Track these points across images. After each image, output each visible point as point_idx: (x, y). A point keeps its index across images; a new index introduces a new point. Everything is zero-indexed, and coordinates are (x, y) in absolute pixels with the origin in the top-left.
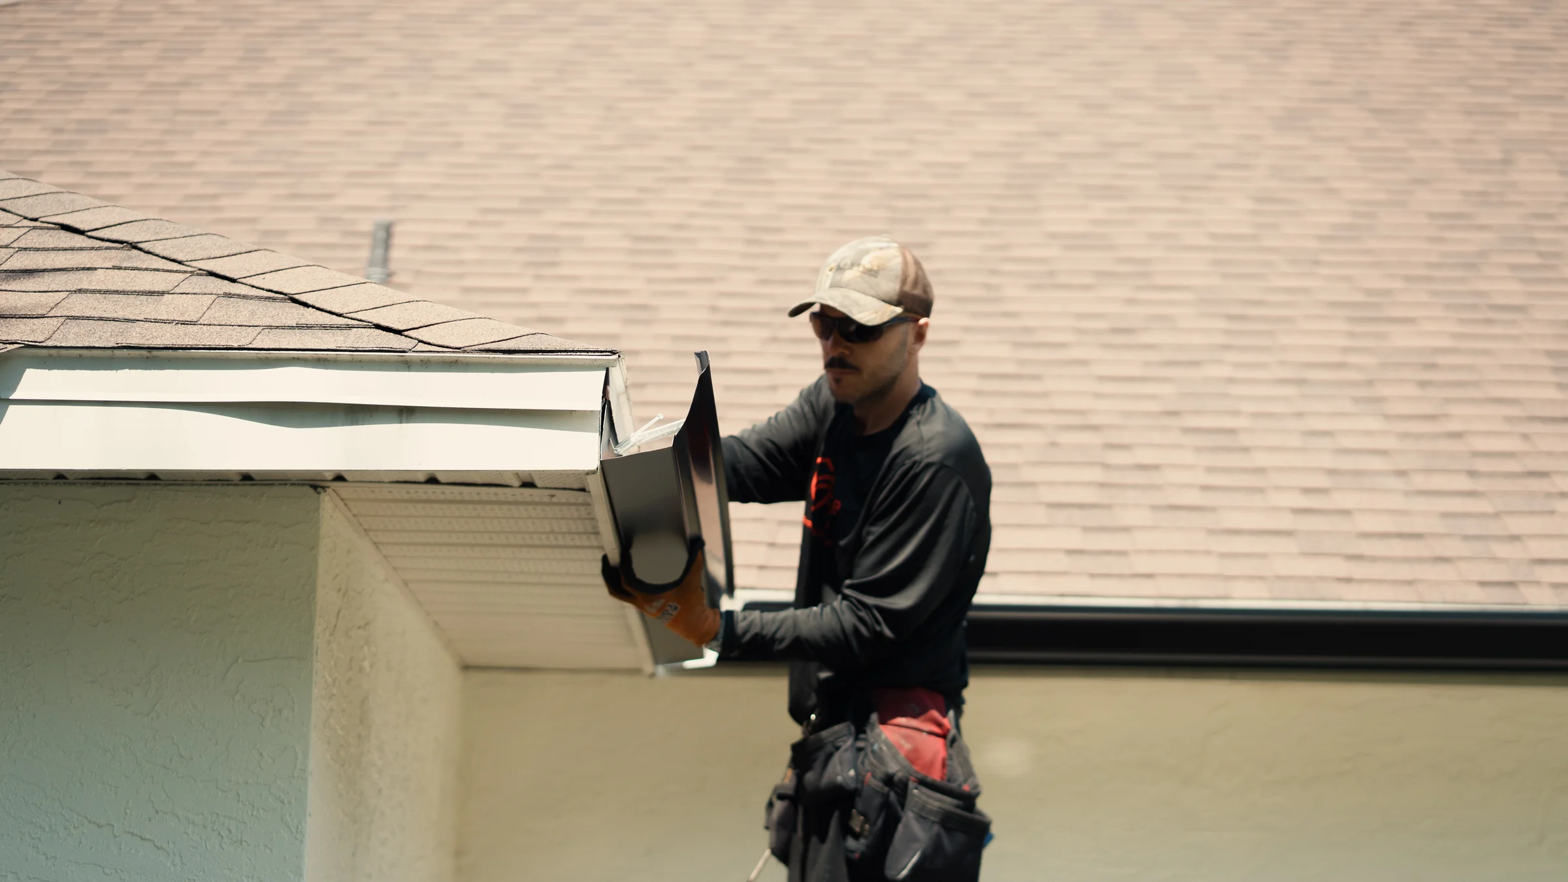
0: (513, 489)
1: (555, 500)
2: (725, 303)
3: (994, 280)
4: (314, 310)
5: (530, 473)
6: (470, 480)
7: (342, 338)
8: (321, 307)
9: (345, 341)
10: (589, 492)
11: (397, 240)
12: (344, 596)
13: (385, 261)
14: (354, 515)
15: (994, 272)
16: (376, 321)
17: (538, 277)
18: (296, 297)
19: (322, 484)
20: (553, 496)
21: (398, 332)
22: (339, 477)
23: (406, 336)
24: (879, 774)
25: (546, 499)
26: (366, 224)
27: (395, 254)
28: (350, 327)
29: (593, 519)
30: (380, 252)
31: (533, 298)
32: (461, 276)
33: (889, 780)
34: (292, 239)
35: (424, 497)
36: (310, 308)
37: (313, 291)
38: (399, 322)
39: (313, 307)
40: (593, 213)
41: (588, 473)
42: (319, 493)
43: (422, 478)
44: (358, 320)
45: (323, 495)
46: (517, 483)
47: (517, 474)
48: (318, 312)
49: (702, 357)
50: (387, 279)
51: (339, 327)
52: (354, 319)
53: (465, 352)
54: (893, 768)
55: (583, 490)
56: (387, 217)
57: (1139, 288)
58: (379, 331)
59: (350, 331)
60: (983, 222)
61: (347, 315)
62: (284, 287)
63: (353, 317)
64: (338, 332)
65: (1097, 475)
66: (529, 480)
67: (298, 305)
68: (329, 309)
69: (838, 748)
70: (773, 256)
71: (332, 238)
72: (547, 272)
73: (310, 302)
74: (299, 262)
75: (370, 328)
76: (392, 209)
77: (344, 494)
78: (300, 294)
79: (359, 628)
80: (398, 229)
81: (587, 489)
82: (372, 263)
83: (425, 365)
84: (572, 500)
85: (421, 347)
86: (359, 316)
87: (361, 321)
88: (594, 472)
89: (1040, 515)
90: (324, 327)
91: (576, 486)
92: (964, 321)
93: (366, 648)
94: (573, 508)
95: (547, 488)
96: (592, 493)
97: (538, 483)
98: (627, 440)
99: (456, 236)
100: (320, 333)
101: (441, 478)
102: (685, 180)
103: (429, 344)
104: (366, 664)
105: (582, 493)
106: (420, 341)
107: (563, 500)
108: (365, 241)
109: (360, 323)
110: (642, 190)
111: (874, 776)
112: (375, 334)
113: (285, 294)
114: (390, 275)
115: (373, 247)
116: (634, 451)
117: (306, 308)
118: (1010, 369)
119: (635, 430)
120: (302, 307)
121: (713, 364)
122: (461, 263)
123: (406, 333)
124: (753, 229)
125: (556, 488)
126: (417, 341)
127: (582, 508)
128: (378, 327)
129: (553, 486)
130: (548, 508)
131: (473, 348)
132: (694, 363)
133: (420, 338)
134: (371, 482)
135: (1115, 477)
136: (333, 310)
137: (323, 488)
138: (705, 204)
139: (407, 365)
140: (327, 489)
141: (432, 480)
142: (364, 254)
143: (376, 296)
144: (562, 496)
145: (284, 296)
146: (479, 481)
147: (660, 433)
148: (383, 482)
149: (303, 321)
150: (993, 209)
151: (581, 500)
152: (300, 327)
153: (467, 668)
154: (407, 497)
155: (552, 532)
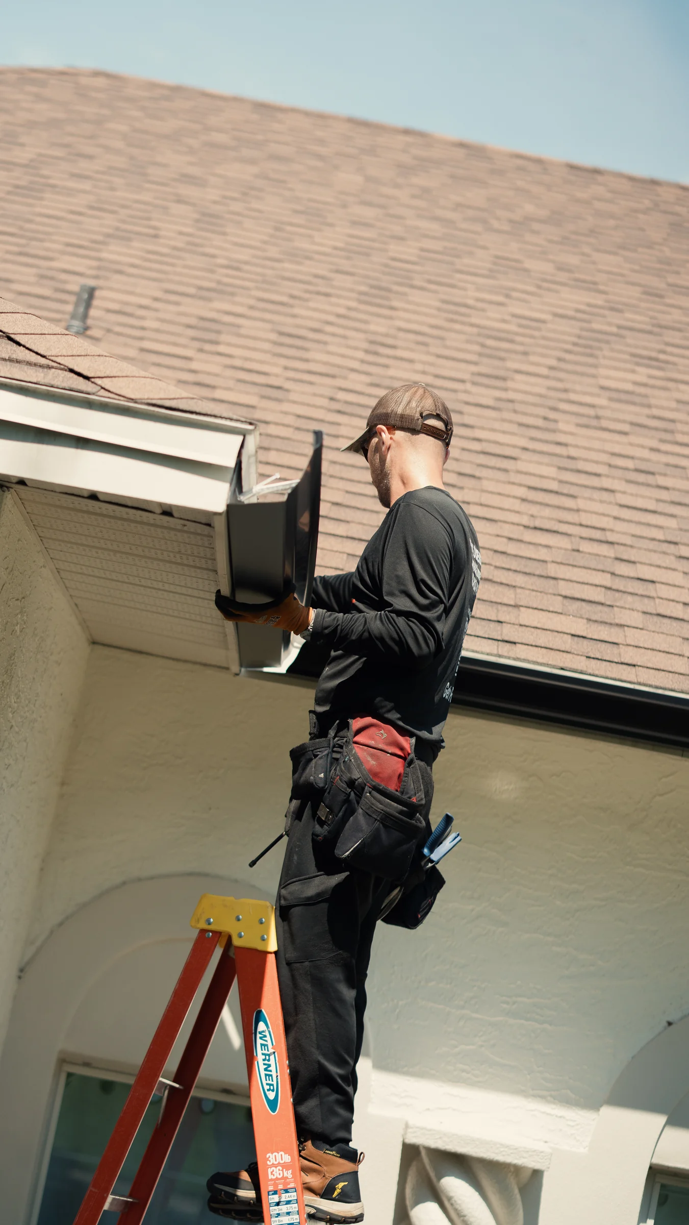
0: (155, 515)
1: (185, 528)
2: (341, 396)
3: (552, 415)
4: (24, 349)
5: (170, 506)
6: (123, 502)
7: (42, 375)
8: (30, 347)
9: (44, 378)
10: (214, 528)
11: (95, 302)
12: (9, 574)
13: (85, 316)
14: (28, 513)
15: (555, 409)
16: (71, 367)
17: (201, 350)
18: (12, 336)
19: (8, 485)
20: (185, 525)
21: (87, 378)
22: (22, 482)
23: (93, 382)
24: (345, 778)
25: (179, 527)
26: (75, 284)
27: (93, 312)
28: (49, 367)
29: (213, 548)
30: (81, 310)
31: (194, 365)
32: (141, 339)
33: (351, 783)
34: (15, 287)
35: (85, 509)
36: (22, 347)
37: (26, 334)
38: (89, 370)
39: (24, 346)
40: (251, 307)
41: (216, 514)
42: (3, 491)
43: (86, 495)
44: (57, 363)
45: (7, 493)
46: (158, 511)
47: (160, 505)
48: (27, 351)
49: (318, 435)
50: (84, 332)
51: (41, 366)
52: (54, 362)
53: (136, 402)
54: (356, 775)
55: (209, 525)
56: (92, 283)
57: (662, 441)
58: (72, 375)
59: (49, 371)
60: (551, 368)
61: (50, 358)
62: (4, 327)
63: (54, 360)
64: (41, 370)
65: (606, 580)
66: (169, 510)
67: (12, 343)
68: (36, 350)
69: (316, 756)
70: (386, 366)
71: (47, 292)
72: (208, 347)
73: (22, 342)
74: (18, 309)
75: (66, 370)
76: (96, 277)
77: (23, 496)
78: (15, 334)
79: (17, 600)
80: (97, 293)
81: (212, 525)
82: (73, 316)
83: (104, 407)
84: (199, 531)
85: (102, 392)
86: (59, 360)
87: (59, 364)
88: (220, 514)
89: (557, 604)
90: (29, 364)
91: (204, 521)
92: (523, 443)
93: (19, 616)
94: (199, 537)
95: (181, 519)
96: (216, 529)
97: (175, 514)
98: (250, 490)
99: (141, 307)
100: (26, 368)
101: (101, 498)
102: (327, 295)
103: (109, 391)
104: (18, 628)
105: (208, 527)
106: (103, 388)
107: (192, 530)
108: (73, 299)
109: (59, 365)
110: (292, 297)
111: (341, 780)
112: (68, 376)
113: (4, 333)
114: (87, 328)
115: (77, 305)
116: (254, 500)
117: (18, 346)
118: (554, 486)
119: (257, 483)
120: (15, 345)
121: (327, 441)
122: (143, 328)
123: (93, 380)
124: (372, 342)
125: (188, 520)
126: (100, 388)
127: (206, 539)
128: (72, 371)
129: (187, 518)
130: (179, 534)
131: (143, 401)
132: (311, 438)
133: (103, 386)
134: (45, 490)
135: (618, 584)
136: (39, 352)
137: (8, 487)
138: (339, 316)
139: (89, 405)
140: (11, 489)
141: (93, 496)
142: (69, 308)
143: (74, 346)
144: (192, 527)
145: (2, 334)
146: (130, 504)
147: (275, 489)
148: (55, 492)
149: (14, 356)
150: (560, 359)
151: (206, 533)
152: (11, 360)
153: (94, 643)
154: (71, 506)
155: (179, 552)
